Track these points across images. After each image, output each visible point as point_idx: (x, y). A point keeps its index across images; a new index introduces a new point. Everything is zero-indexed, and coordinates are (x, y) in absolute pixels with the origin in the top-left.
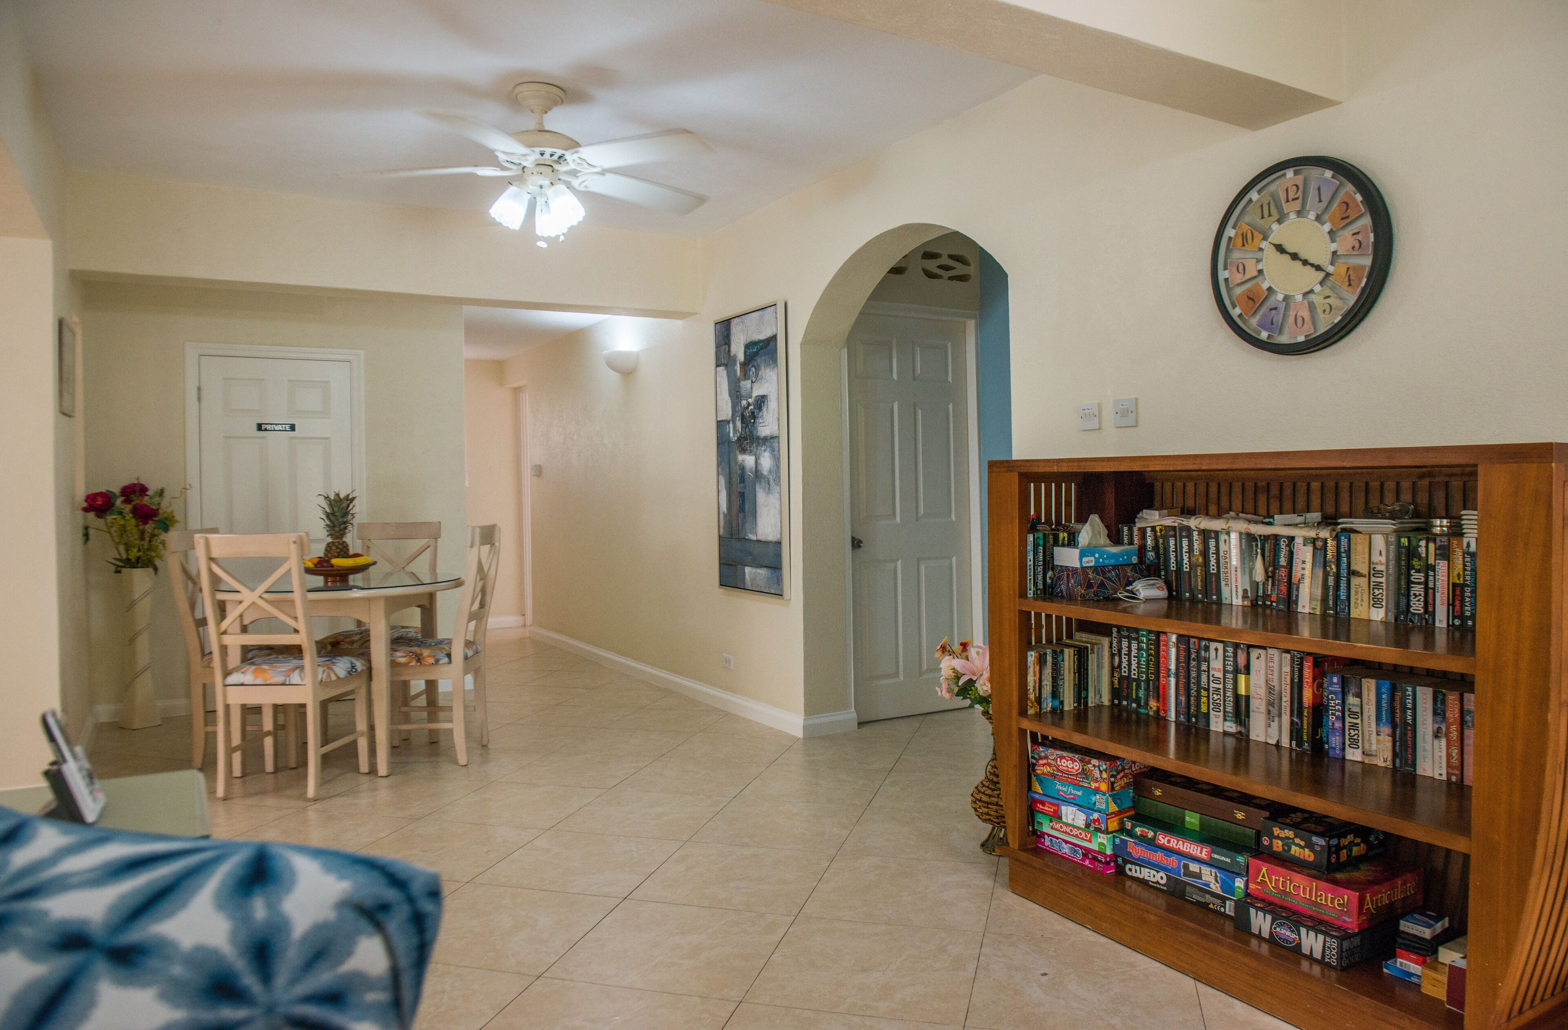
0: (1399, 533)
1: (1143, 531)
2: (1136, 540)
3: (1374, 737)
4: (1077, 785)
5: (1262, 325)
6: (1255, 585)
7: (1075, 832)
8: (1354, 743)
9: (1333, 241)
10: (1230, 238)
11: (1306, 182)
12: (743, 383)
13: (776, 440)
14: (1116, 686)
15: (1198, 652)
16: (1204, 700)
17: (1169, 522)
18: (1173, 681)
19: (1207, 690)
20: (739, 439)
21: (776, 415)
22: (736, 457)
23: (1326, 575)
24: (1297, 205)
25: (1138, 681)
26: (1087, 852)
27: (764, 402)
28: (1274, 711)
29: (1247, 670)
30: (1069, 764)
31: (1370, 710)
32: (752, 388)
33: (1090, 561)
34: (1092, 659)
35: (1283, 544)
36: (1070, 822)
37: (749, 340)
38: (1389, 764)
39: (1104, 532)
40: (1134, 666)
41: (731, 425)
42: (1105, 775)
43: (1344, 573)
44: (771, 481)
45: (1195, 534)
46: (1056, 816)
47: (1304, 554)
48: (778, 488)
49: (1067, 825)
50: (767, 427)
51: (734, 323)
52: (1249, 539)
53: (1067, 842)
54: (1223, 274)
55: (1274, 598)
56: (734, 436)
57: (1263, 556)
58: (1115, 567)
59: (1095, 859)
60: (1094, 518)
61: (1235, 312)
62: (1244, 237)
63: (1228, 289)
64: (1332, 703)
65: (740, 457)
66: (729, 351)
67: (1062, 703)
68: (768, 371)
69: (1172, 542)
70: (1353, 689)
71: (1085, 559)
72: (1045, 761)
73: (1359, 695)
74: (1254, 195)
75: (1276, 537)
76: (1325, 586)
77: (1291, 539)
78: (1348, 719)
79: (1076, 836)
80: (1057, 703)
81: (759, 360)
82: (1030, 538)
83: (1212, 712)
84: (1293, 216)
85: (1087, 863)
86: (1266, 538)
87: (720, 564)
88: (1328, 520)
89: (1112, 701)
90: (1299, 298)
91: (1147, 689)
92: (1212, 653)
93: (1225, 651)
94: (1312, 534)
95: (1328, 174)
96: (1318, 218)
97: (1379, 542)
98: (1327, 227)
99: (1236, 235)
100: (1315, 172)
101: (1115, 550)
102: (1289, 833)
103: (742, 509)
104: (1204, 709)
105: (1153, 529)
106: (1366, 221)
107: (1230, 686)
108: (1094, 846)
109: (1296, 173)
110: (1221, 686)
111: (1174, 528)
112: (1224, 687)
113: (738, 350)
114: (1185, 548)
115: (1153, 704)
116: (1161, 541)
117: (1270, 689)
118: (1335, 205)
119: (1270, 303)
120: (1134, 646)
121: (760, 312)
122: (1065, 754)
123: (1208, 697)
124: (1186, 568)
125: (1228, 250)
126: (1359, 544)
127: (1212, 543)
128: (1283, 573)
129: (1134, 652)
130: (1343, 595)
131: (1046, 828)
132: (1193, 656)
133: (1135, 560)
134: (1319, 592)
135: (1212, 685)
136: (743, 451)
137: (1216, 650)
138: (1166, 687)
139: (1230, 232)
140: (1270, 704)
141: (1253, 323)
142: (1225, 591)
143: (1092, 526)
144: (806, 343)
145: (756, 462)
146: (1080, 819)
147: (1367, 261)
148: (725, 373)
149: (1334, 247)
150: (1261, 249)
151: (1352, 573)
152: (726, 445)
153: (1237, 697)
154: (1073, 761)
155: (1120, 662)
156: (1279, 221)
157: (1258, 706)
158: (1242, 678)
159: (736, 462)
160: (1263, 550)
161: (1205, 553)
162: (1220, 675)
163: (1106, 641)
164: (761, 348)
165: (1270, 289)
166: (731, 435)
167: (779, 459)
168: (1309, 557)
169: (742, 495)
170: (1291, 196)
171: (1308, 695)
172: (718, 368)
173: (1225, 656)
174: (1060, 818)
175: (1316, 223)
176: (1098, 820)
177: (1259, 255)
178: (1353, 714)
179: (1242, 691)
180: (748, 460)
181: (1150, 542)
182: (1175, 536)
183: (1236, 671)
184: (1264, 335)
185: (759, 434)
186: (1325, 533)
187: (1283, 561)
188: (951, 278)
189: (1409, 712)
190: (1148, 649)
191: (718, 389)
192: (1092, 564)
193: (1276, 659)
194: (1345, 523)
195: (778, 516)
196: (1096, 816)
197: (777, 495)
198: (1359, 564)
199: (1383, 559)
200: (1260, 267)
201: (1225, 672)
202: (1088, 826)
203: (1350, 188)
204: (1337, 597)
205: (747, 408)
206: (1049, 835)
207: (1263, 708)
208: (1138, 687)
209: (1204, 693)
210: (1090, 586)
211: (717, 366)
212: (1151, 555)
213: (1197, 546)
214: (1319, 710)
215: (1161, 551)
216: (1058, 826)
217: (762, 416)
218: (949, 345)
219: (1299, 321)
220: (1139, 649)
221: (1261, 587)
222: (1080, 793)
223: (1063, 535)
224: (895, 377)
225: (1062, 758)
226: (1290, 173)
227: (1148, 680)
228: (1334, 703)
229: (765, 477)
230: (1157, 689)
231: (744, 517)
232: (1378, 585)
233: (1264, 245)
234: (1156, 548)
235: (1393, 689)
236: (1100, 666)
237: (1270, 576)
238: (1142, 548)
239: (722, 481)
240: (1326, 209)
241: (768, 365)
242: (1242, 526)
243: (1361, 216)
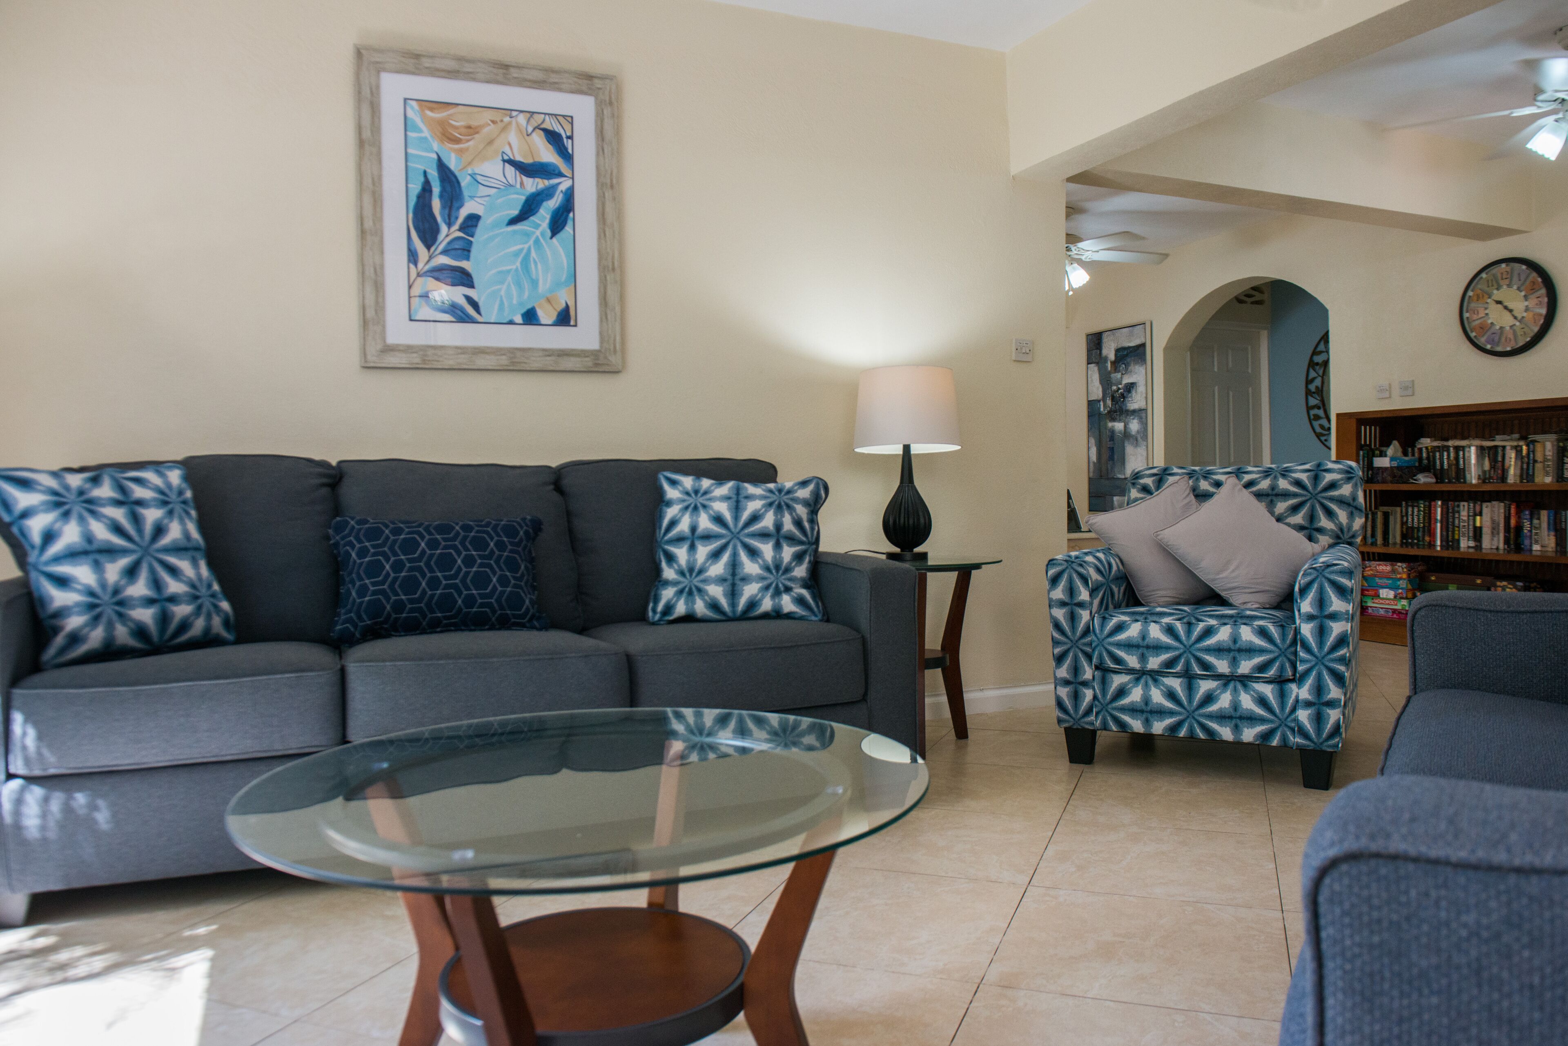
0: (1559, 440)
1: (1420, 450)
2: (1417, 455)
3: (1546, 538)
4: (1389, 578)
5: (1488, 342)
6: (1484, 472)
7: (1387, 602)
8: (1537, 542)
9: (1526, 300)
10: (1470, 296)
11: (1512, 270)
12: (1113, 375)
13: (1143, 412)
14: (1405, 532)
15: (1453, 509)
16: (1457, 532)
17: (1436, 444)
18: (1439, 525)
19: (1458, 527)
20: (1109, 412)
21: (1145, 395)
22: (1106, 424)
23: (1522, 463)
24: (1507, 282)
25: (1418, 528)
26: (1394, 611)
27: (1133, 387)
28: (1495, 532)
29: (1481, 514)
30: (1384, 568)
31: (1545, 525)
32: (1121, 378)
33: (1395, 464)
34: (1391, 518)
35: (1500, 450)
36: (1385, 597)
37: (1120, 346)
38: (1554, 549)
39: (1400, 450)
40: (1416, 520)
41: (1102, 403)
42: (1405, 570)
43: (1531, 462)
44: (1139, 438)
45: (1451, 449)
46: (1377, 596)
47: (1511, 455)
48: (1145, 443)
49: (1382, 599)
50: (1135, 402)
51: (1105, 336)
52: (1481, 450)
53: (1382, 608)
54: (1466, 315)
55: (1495, 478)
56: (1104, 410)
57: (1489, 457)
58: (1407, 467)
59: (1400, 613)
60: (1395, 443)
61: (1473, 335)
62: (1478, 296)
63: (1469, 323)
64: (1525, 524)
65: (1110, 424)
66: (1101, 353)
67: (1376, 540)
68: (1137, 367)
69: (1438, 454)
70: (1536, 516)
71: (1393, 462)
72: (1369, 569)
73: (1539, 519)
74: (1484, 275)
75: (1496, 447)
76: (1522, 469)
77: (1504, 447)
78: (1534, 531)
79: (1388, 604)
80: (1374, 540)
81: (1129, 360)
82: (1361, 453)
83: (1461, 538)
84: (1505, 287)
85: (1395, 616)
86: (1490, 448)
87: (1090, 497)
88: (1523, 438)
89: (1402, 541)
90: (1508, 328)
91: (1424, 531)
92: (1462, 507)
93: (1469, 505)
94: (1515, 444)
95: (1524, 267)
96: (1519, 289)
97: (1549, 445)
98: (1523, 293)
99: (1474, 295)
100: (1516, 266)
101: (1406, 458)
102: (1505, 583)
103: (1111, 458)
104: (1456, 537)
105: (1427, 448)
106: (1543, 291)
107: (1471, 523)
108: (1399, 607)
109: (1507, 265)
110: (1466, 524)
111: (1438, 447)
112: (1468, 525)
113: (1109, 351)
114: (1445, 457)
115: (1427, 539)
116: (1431, 454)
117: (1493, 521)
118: (1528, 282)
119: (1492, 331)
120: (1416, 510)
121: (1131, 328)
122: (1381, 563)
123: (1459, 531)
124: (1446, 467)
125: (1469, 303)
126: (1539, 447)
127: (1461, 453)
128: (1500, 464)
129: (1416, 513)
130: (1531, 472)
131: (1370, 604)
132: (1450, 511)
133: (1417, 464)
134: (1518, 472)
135: (1462, 524)
136: (1113, 420)
137: (1464, 506)
138: (1435, 529)
139: (1470, 293)
140: (1493, 529)
141: (1482, 341)
142: (1468, 476)
143: (1395, 447)
144: (1168, 349)
145: (1125, 427)
146: (1391, 594)
147: (1544, 311)
148: (1096, 369)
149: (1526, 303)
150: (1487, 303)
151: (1535, 461)
152: (1097, 416)
153: (1475, 528)
154: (1386, 566)
155: (1407, 519)
156: (1498, 289)
157: (1487, 532)
158: (1478, 518)
159: (1106, 428)
160: (1489, 455)
161: (1457, 458)
162: (1465, 518)
163: (1398, 509)
164: (1131, 352)
165: (1492, 323)
166: (1102, 409)
167: (1146, 424)
168: (1513, 455)
169: (1112, 449)
170: (1504, 277)
171: (1513, 522)
172: (1089, 365)
173: (1469, 508)
174: (1379, 596)
175: (1517, 291)
176: (1401, 593)
177: (1486, 306)
178: (1536, 528)
179: (1478, 524)
180: (1119, 426)
181: (1424, 455)
182: (1439, 451)
183: (1475, 515)
184: (1489, 347)
185: (1128, 408)
186: (1521, 443)
187: (1500, 459)
188: (1252, 303)
189: (1564, 523)
190: (1424, 510)
191: (1089, 379)
192: (1396, 465)
193: (1496, 506)
194: (1532, 437)
195: (1145, 461)
196: (1400, 591)
197: (1145, 447)
198: (1539, 457)
199: (1550, 453)
200: (1486, 312)
201: (1469, 516)
202: (1395, 597)
203: (1534, 274)
204: (1528, 473)
205: (1118, 391)
206: (1371, 607)
207: (1489, 532)
208: (1418, 531)
209: (1457, 529)
210: (1395, 476)
211: (1088, 363)
212: (1425, 462)
213: (1452, 455)
214: (1519, 528)
215: (1431, 460)
216: (1377, 601)
217: (1131, 396)
218: (1249, 348)
219: (1508, 340)
220: (1419, 511)
221: (1487, 473)
222: (1390, 582)
223: (1377, 452)
224: (1216, 370)
225: (1379, 565)
226: (1503, 265)
227: (1424, 526)
228: (1527, 524)
229: (1132, 436)
230: (1429, 531)
231: (1114, 464)
232: (1548, 466)
233: (1489, 301)
234: (1428, 458)
235: (1556, 514)
236: (1395, 522)
237: (1493, 467)
238: (1420, 459)
239: (1092, 441)
240: (1523, 284)
241: (1136, 363)
242: (1478, 442)
243: (1540, 289)
